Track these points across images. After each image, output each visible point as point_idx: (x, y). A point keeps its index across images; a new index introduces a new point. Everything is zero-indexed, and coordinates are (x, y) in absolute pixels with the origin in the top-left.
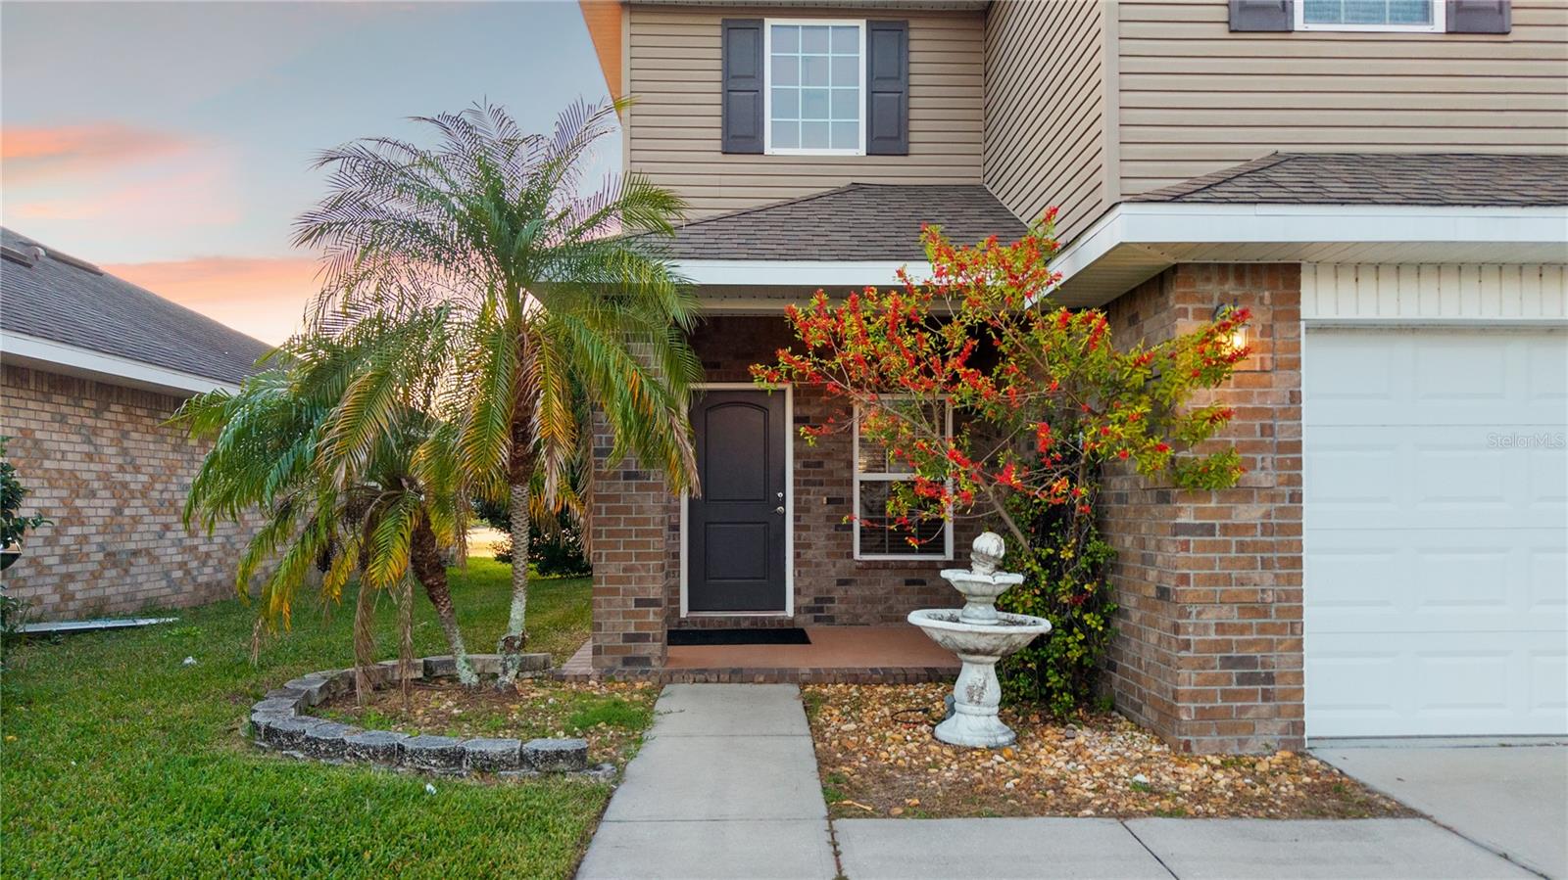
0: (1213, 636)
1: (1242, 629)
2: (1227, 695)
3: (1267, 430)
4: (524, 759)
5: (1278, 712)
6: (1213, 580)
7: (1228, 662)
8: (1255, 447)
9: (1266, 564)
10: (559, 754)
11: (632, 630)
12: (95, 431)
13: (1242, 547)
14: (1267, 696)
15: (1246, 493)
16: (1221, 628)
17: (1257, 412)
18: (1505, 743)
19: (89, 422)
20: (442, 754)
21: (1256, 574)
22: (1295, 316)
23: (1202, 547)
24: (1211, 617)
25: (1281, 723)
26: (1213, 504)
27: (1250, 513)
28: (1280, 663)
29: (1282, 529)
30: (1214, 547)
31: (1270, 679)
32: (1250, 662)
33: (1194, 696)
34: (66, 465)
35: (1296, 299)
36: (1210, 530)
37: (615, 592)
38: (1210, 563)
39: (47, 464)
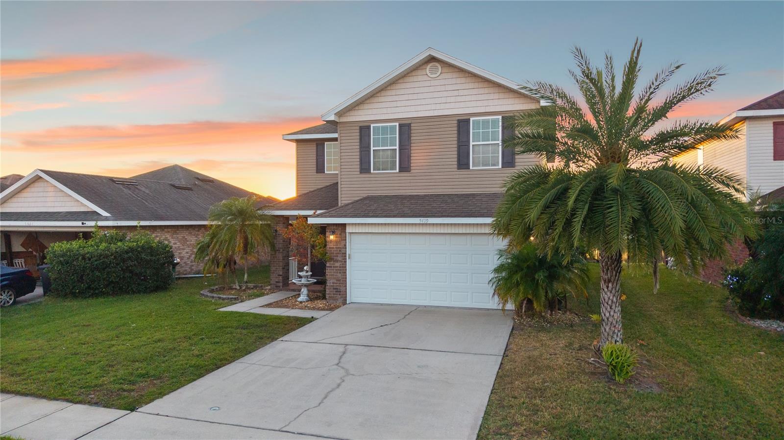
0: (332, 284)
1: (336, 283)
2: (334, 294)
3: (340, 251)
4: (228, 299)
5: (341, 297)
6: (331, 275)
7: (334, 289)
8: (338, 253)
9: (340, 273)
10: (232, 298)
11: (277, 281)
12: (198, 235)
13: (336, 270)
14: (340, 294)
15: (337, 261)
16: (333, 283)
17: (339, 248)
18: (382, 305)
19: (197, 233)
20: (218, 297)
21: (338, 274)
22: (345, 232)
23: (330, 270)
24: (331, 281)
25: (342, 299)
26: (332, 263)
27: (337, 264)
28: (342, 289)
29: (343, 267)
30: (332, 270)
31: (340, 292)
32: (337, 289)
33: (329, 294)
34: (192, 243)
35: (345, 229)
36: (331, 267)
37: (274, 273)
38: (331, 272)
39: (188, 243)
